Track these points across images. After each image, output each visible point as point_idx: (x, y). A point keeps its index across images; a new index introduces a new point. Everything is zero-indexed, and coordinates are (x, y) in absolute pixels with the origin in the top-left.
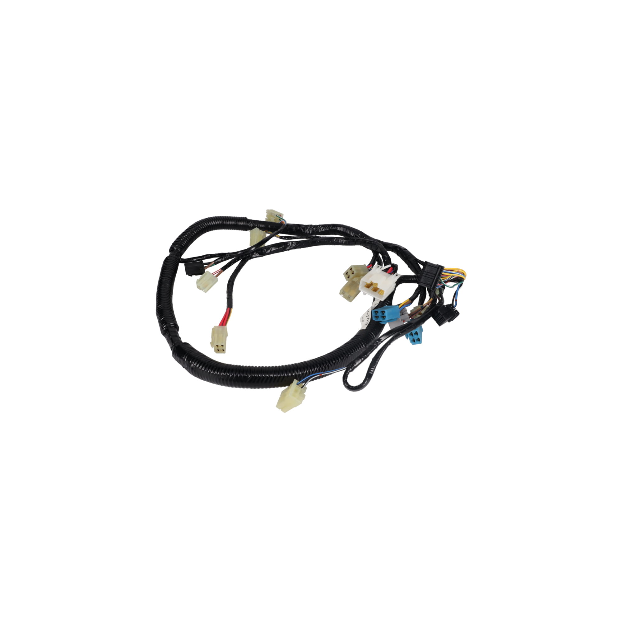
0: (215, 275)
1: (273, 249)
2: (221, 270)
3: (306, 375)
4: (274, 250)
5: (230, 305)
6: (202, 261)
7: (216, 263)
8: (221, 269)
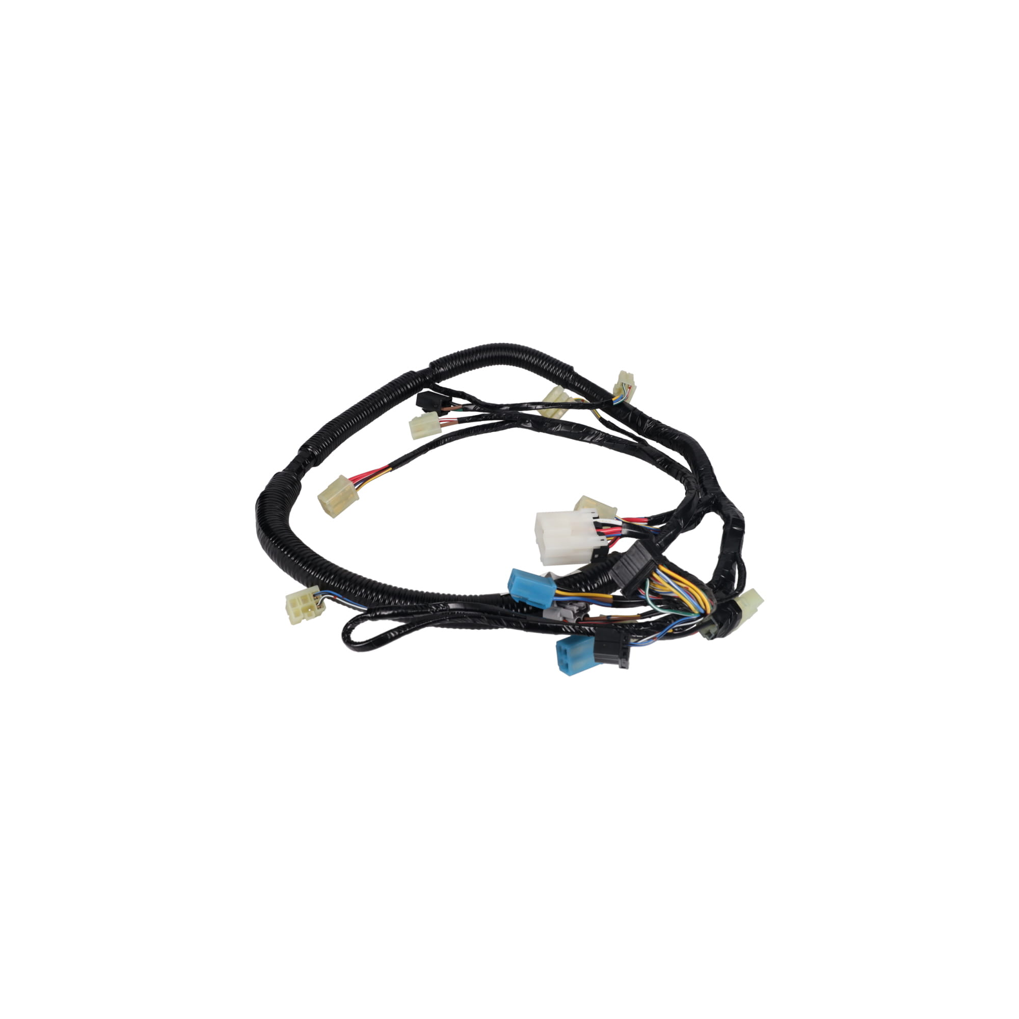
0: (441, 423)
1: (560, 428)
2: (456, 420)
3: (333, 588)
4: (562, 430)
5: (395, 465)
6: (452, 398)
7: (464, 408)
8: (458, 418)
